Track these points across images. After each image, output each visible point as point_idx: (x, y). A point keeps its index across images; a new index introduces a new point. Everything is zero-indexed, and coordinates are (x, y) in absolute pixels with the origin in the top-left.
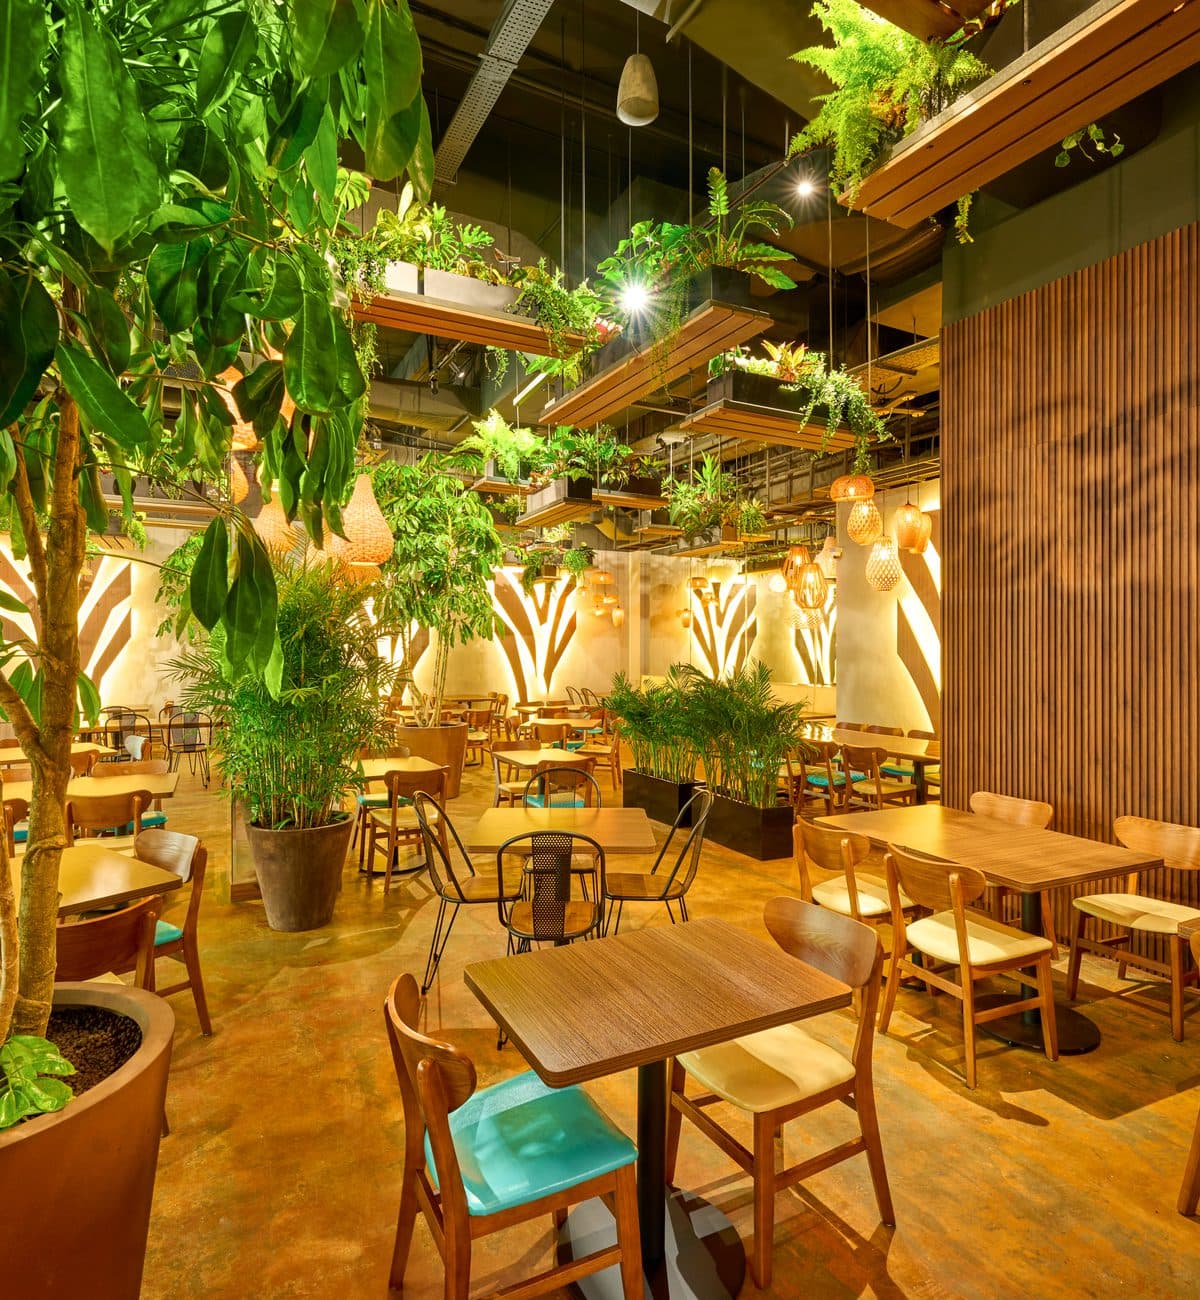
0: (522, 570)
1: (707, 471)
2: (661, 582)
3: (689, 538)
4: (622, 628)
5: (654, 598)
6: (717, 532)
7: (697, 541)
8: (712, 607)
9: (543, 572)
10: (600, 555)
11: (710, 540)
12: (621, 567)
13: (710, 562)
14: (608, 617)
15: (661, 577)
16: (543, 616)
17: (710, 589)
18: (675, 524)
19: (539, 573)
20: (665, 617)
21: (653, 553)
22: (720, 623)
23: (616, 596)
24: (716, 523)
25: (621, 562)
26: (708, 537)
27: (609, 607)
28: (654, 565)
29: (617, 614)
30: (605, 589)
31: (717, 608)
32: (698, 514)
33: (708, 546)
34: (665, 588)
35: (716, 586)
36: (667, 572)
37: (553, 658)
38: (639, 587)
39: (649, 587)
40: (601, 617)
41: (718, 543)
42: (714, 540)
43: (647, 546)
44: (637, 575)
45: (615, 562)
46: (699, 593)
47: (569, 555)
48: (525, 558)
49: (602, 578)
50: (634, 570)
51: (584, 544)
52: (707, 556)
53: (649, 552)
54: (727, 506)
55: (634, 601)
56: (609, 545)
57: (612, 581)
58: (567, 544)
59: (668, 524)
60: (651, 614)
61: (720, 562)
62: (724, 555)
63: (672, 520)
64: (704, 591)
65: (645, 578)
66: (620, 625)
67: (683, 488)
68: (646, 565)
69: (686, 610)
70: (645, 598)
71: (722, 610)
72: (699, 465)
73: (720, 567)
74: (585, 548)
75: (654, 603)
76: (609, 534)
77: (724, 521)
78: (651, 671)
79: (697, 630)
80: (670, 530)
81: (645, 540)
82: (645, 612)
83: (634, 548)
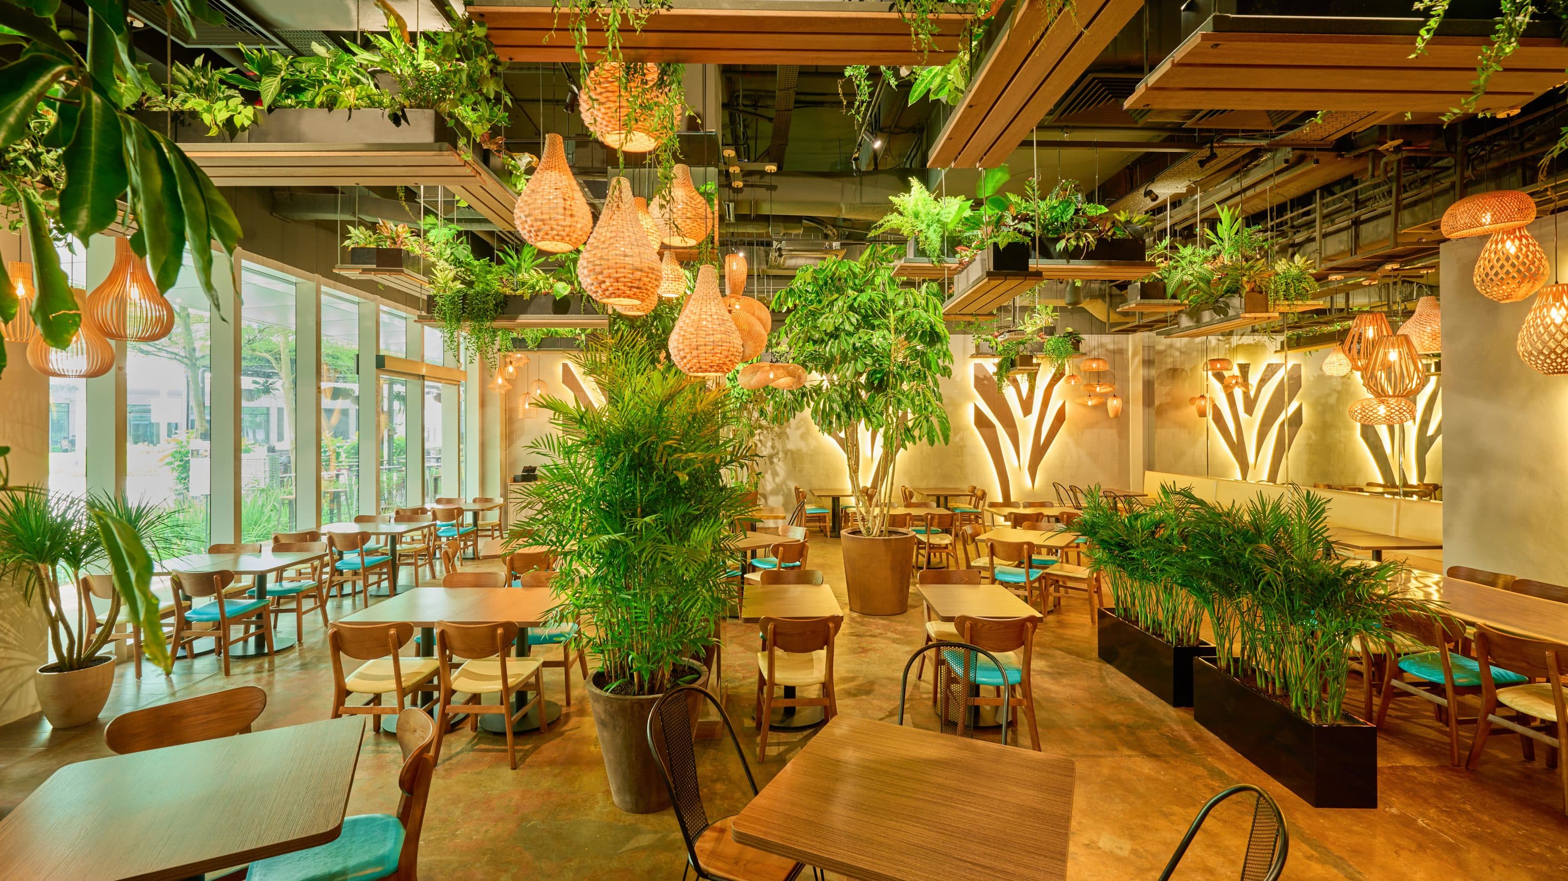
0: (997, 360)
1: (1223, 229)
2: (1170, 366)
3: (1195, 314)
4: (1122, 418)
5: (1161, 384)
6: (1236, 301)
7: (1207, 316)
8: (1238, 393)
9: (1018, 362)
10: (1089, 341)
11: (1226, 314)
12: (1121, 352)
13: (1235, 340)
14: (1102, 406)
15: (1170, 360)
16: (1027, 408)
17: (1236, 371)
18: (1174, 297)
19: (1013, 364)
20: (1176, 404)
21: (1158, 334)
22: (1250, 409)
23: (1112, 384)
24: (1234, 290)
25: (1120, 346)
26: (1222, 311)
27: (1105, 395)
28: (1160, 347)
29: (1114, 404)
30: (1099, 376)
31: (1246, 395)
32: (1208, 282)
33: (1222, 321)
34: (1174, 373)
35: (1244, 369)
36: (1177, 354)
37: (1039, 451)
38: (1141, 372)
39: (1153, 372)
40: (1094, 407)
41: (1237, 317)
42: (1231, 313)
43: (1149, 327)
44: (1138, 359)
45: (1111, 347)
46: (1219, 377)
47: (1051, 342)
48: (1000, 348)
49: (1094, 365)
50: (1135, 354)
51: (1070, 330)
52: (1231, 333)
53: (1153, 334)
54: (1251, 267)
55: (1136, 388)
56: (1100, 328)
57: (1107, 368)
58: (1050, 331)
59: (1163, 297)
60: (1157, 403)
61: (1248, 340)
62: (1254, 331)
63: (1170, 291)
64: (1226, 374)
65: (1148, 363)
66: (1116, 416)
67: (1187, 251)
68: (1149, 348)
69: (1203, 397)
70: (1149, 386)
71: (1252, 394)
72: (1213, 223)
73: (1249, 345)
74: (1070, 333)
75: (1161, 393)
76: (1102, 317)
77: (1247, 288)
78: (1157, 466)
79: (1218, 418)
80: (1168, 305)
81: (1145, 320)
82: (1149, 399)
83: (1133, 330)
